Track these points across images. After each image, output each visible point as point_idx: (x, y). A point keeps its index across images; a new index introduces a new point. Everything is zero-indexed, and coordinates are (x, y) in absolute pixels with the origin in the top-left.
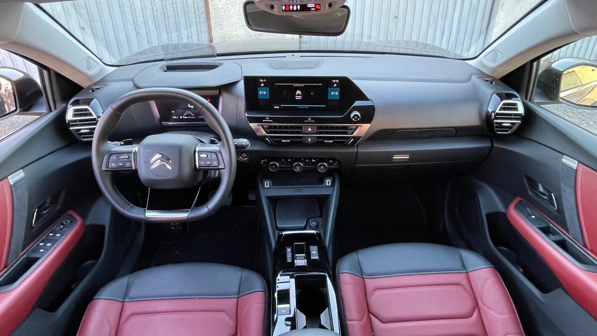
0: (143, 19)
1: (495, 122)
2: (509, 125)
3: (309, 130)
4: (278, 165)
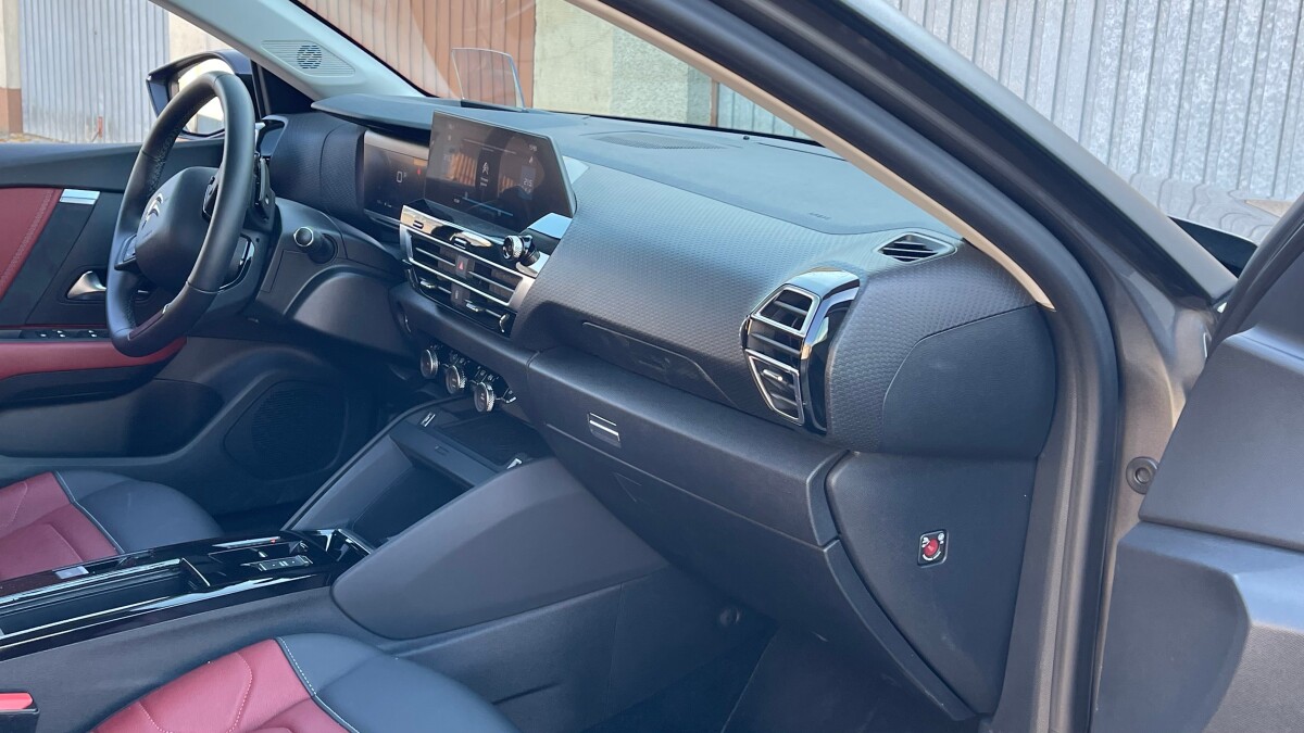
0: (1139, 135)
1: (751, 355)
2: (780, 379)
3: (461, 267)
4: (434, 364)
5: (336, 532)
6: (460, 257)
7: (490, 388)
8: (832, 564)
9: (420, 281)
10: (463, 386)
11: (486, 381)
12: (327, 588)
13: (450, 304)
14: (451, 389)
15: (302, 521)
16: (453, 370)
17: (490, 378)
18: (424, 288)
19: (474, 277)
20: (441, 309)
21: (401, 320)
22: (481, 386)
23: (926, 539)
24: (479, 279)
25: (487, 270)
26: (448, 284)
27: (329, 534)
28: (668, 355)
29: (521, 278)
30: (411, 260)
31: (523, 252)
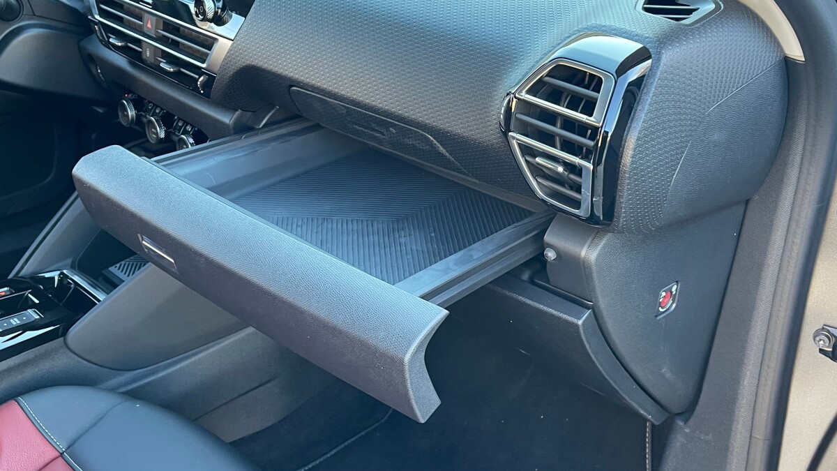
1: (514, 138)
2: (560, 169)
3: (149, 26)
4: (131, 113)
5: (62, 273)
6: (146, 15)
7: (191, 141)
8: (585, 334)
9: (109, 38)
10: (162, 135)
11: (185, 133)
12: (61, 339)
13: (142, 61)
14: (152, 138)
15: (27, 266)
16: (150, 121)
17: (189, 128)
18: (114, 45)
19: (164, 36)
20: (132, 64)
21: (93, 69)
22: (182, 139)
23: (664, 294)
24: (169, 38)
25: (176, 30)
26: (138, 42)
27: (56, 275)
28: (394, 126)
29: (216, 39)
30: (97, 17)
31: (216, 13)
